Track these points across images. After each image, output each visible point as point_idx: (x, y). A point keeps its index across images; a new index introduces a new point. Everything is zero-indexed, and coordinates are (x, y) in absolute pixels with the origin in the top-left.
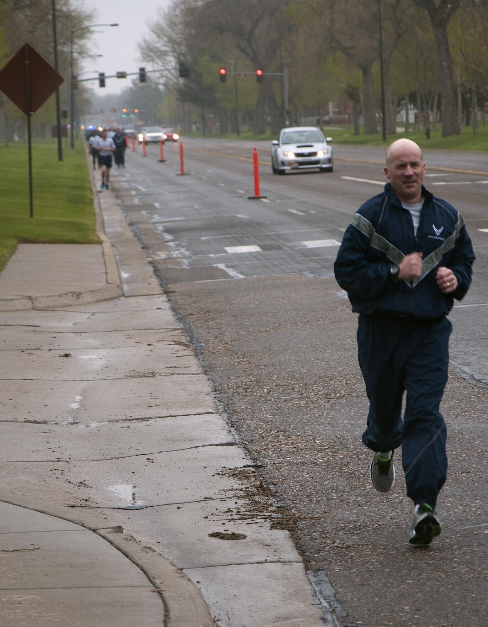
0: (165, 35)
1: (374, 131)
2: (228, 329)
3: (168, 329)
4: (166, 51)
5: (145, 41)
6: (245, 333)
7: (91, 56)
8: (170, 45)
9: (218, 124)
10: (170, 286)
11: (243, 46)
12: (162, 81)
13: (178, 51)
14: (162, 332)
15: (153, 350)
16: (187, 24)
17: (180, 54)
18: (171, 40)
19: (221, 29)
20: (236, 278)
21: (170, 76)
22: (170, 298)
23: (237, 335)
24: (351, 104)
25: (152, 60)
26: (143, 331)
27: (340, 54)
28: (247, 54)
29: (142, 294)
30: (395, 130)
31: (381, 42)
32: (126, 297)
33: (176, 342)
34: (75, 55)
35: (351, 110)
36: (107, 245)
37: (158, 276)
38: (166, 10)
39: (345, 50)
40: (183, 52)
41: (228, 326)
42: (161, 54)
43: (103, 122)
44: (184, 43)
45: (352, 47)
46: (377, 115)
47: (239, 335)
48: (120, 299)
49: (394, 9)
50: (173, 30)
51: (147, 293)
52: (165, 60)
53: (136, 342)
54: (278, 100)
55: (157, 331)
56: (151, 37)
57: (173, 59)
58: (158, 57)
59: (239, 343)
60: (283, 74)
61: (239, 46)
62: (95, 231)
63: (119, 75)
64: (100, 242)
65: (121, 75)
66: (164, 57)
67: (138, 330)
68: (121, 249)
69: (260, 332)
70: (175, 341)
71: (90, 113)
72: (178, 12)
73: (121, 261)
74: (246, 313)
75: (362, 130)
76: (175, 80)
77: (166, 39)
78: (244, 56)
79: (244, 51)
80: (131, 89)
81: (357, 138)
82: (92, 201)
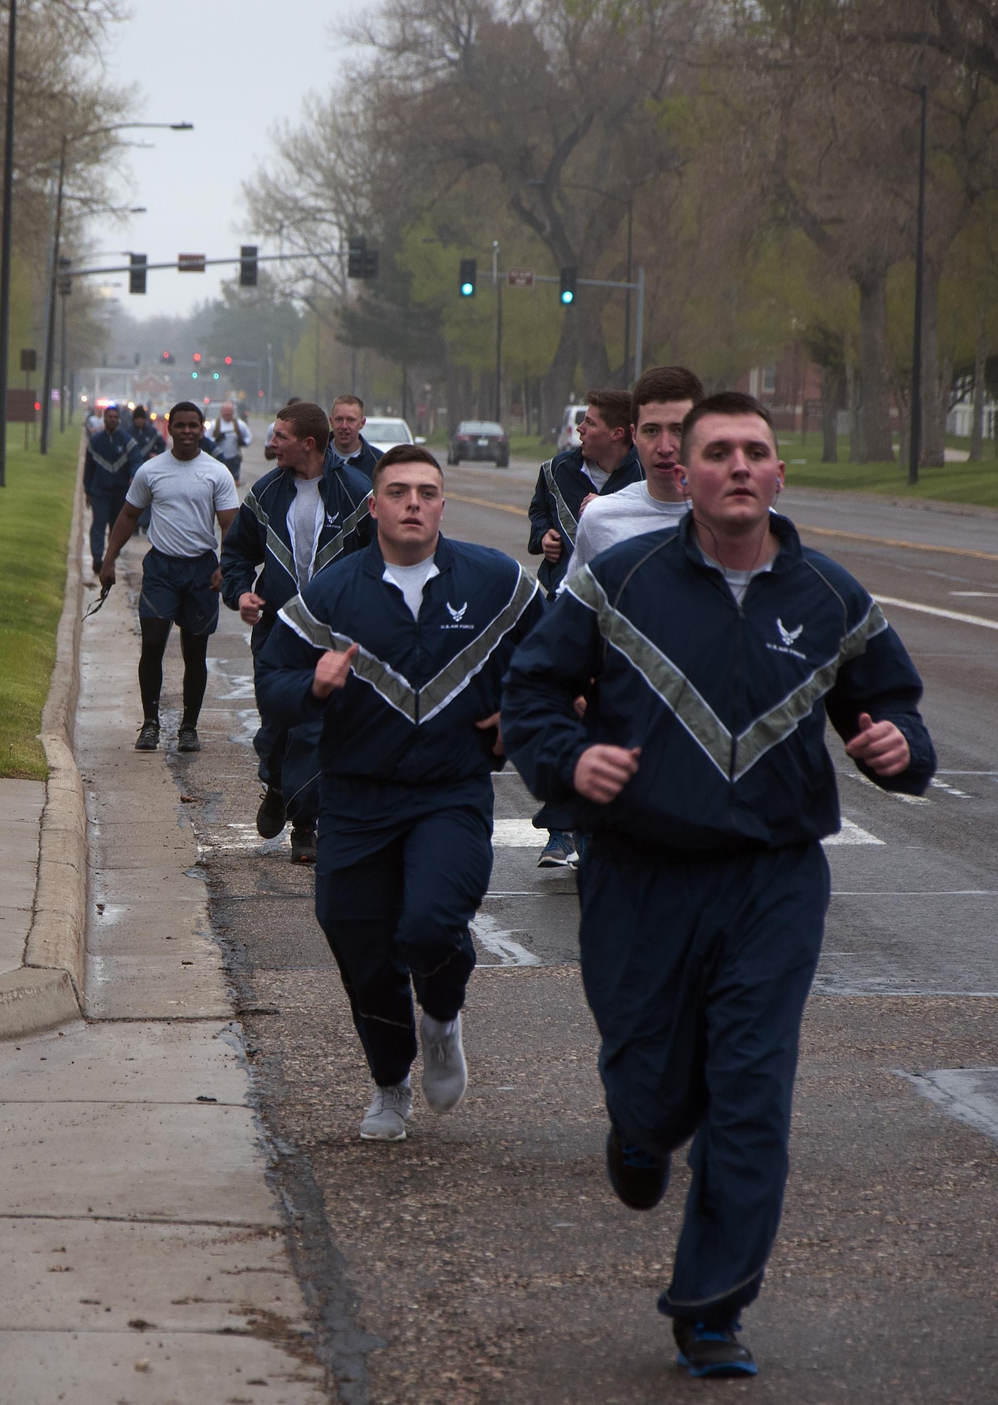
0: (318, 166)
1: (880, 454)
2: (485, 1248)
3: (228, 1224)
4: (319, 210)
5: (264, 179)
6: (557, 1284)
7: (113, 210)
8: (330, 193)
9: (443, 411)
10: (263, 979)
11: (526, 205)
12: (302, 287)
13: (350, 209)
14: (203, 1244)
15: (152, 1365)
16: (379, 139)
17: (354, 218)
18: (333, 182)
19: (472, 156)
20: (507, 962)
21: (323, 275)
22: (255, 1046)
23: (522, 1293)
24: (814, 376)
25: (279, 232)
26: (126, 1225)
27: (798, 236)
28: (539, 227)
29: (152, 1013)
30: (943, 457)
31: (921, 210)
32: (90, 1021)
33: (259, 1318)
34: (71, 205)
35: (814, 393)
36: (64, 784)
37: (221, 928)
38: (326, 98)
39: (815, 228)
40: (363, 212)
41: (485, 1234)
42: (306, 217)
43: (136, 388)
44: (366, 188)
45: (837, 221)
46: (894, 412)
47: (532, 1296)
48: (66, 1030)
49: (964, 122)
50: (340, 155)
51: (171, 1006)
52: (314, 234)
53: (86, 1302)
54: (615, 354)
55: (183, 1230)
56: (280, 170)
57: (335, 231)
58: (296, 224)
59: (534, 1347)
60: (632, 285)
61: (515, 204)
62: (36, 726)
63: (184, 263)
64: (43, 774)
65: (192, 264)
66: (309, 224)
67: (108, 1219)
68: (112, 797)
69: (622, 1282)
70: (252, 1311)
71: (104, 364)
72: (357, 106)
73: (103, 848)
74: (554, 1159)
75: (843, 449)
76: (337, 289)
77: (319, 177)
78: (528, 230)
79: (528, 217)
80: (218, 306)
81: (830, 471)
82: (55, 615)
